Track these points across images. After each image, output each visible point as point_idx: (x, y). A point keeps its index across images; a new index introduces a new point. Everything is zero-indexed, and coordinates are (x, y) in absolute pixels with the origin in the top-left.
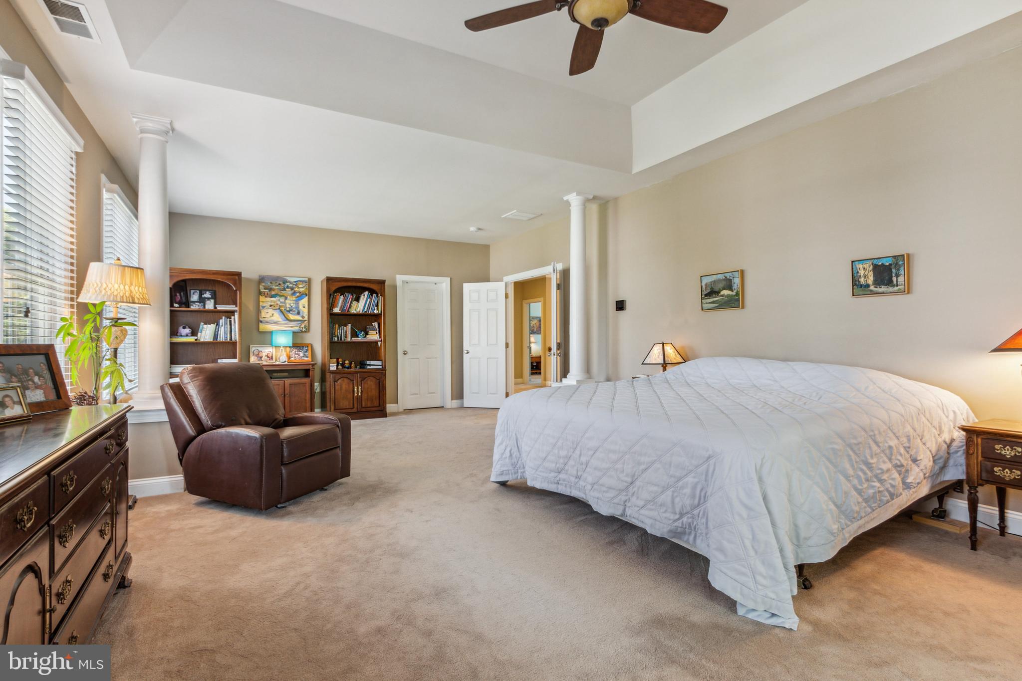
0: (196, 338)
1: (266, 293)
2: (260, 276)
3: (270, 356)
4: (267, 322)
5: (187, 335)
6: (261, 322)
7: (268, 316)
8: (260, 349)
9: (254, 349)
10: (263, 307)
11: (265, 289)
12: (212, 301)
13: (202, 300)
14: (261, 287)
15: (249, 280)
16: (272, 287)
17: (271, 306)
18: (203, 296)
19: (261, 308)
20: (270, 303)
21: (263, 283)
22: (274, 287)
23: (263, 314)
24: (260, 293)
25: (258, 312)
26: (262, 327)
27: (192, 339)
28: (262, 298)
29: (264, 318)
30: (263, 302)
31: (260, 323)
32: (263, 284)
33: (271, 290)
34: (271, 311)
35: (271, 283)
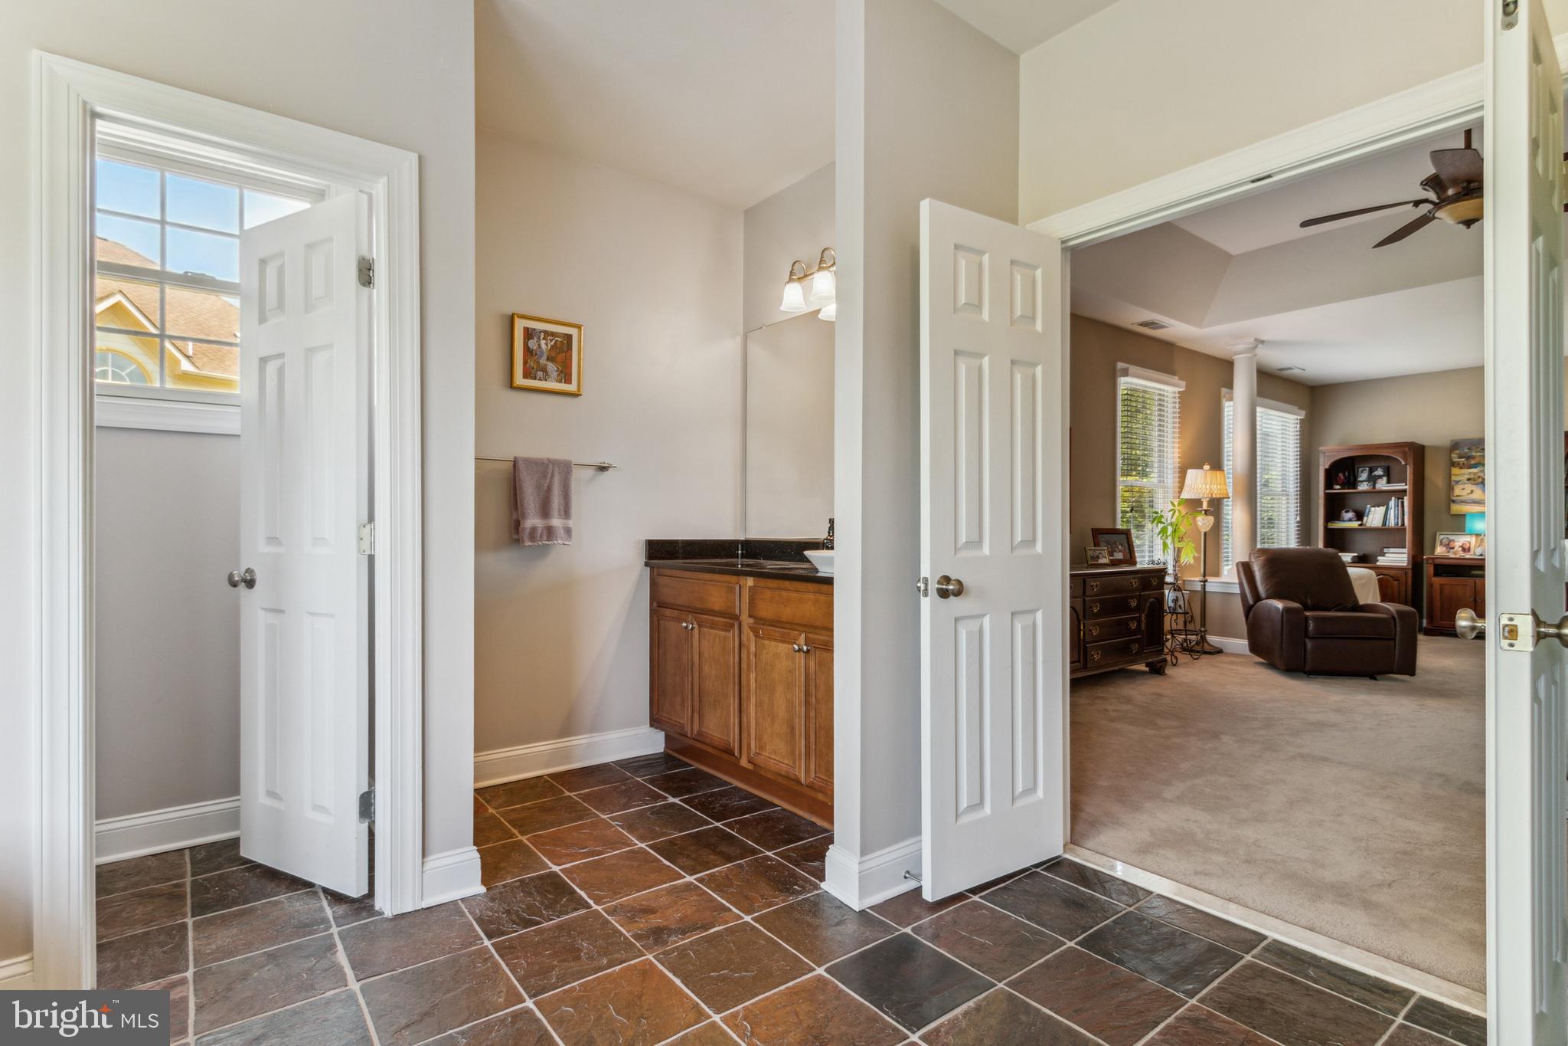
0: (1360, 523)
1: (1461, 463)
2: (1452, 441)
3: (1467, 547)
4: (1462, 502)
5: (1350, 520)
6: (1454, 501)
7: (1464, 493)
8: (1451, 537)
9: (1442, 537)
10: (1457, 482)
11: (1460, 458)
12: (1385, 479)
13: (1372, 479)
14: (1453, 455)
15: (1436, 449)
16: (1470, 454)
17: (1469, 480)
18: (1373, 474)
19: (1453, 483)
20: (1467, 477)
21: (1456, 449)
22: (1474, 454)
23: (1457, 491)
24: (1453, 464)
25: (1450, 488)
26: (1456, 508)
27: (1355, 524)
28: (1455, 471)
29: (1458, 496)
30: (1455, 475)
31: (1452, 504)
32: (1458, 452)
33: (1469, 458)
34: (1469, 487)
35: (1469, 449)
